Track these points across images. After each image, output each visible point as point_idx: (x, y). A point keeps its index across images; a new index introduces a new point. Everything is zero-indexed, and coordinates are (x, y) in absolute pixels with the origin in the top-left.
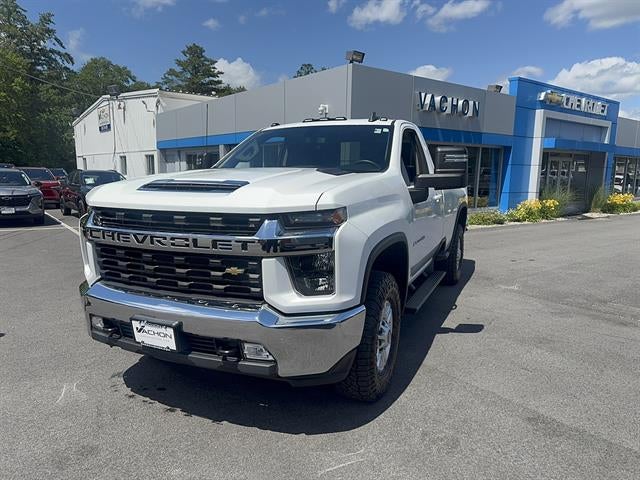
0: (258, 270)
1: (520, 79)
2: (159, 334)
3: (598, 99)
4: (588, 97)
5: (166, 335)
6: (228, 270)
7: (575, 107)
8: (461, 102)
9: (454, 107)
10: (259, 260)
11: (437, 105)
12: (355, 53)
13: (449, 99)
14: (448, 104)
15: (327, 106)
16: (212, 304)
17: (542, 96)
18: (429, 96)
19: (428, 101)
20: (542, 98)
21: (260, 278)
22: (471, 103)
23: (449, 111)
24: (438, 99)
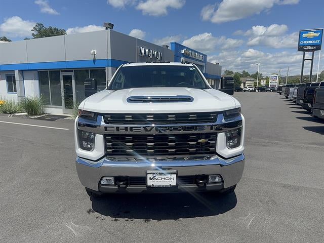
0: (215, 139)
1: (175, 43)
2: (165, 179)
3: (201, 54)
4: (198, 52)
5: (170, 179)
6: (199, 141)
7: (194, 57)
8: (156, 53)
9: (153, 55)
10: (216, 134)
11: (147, 54)
12: (110, 24)
13: (151, 51)
14: (151, 53)
15: (95, 51)
16: (190, 159)
17: (183, 51)
18: (143, 49)
19: (143, 52)
20: (183, 52)
21: (216, 143)
22: (159, 53)
23: (151, 57)
24: (147, 50)
